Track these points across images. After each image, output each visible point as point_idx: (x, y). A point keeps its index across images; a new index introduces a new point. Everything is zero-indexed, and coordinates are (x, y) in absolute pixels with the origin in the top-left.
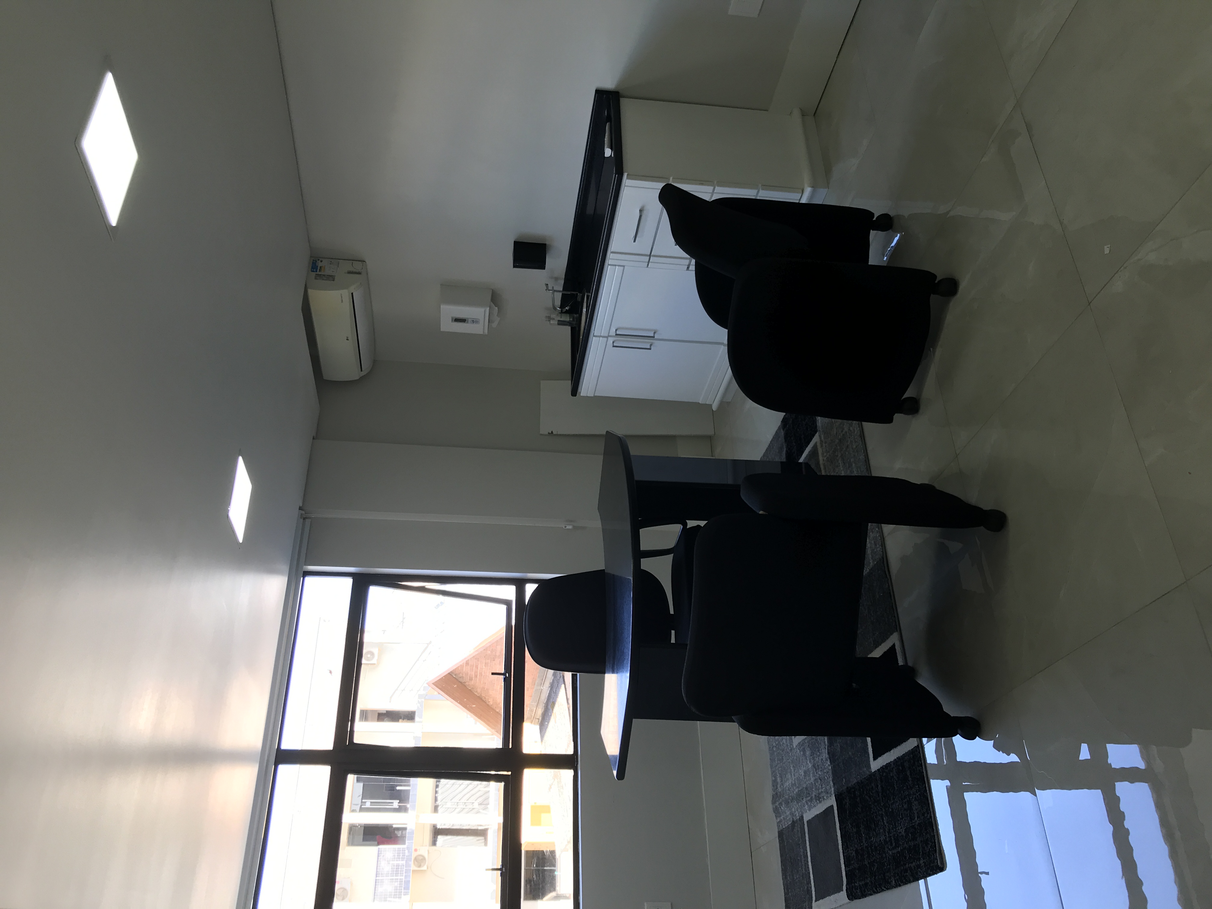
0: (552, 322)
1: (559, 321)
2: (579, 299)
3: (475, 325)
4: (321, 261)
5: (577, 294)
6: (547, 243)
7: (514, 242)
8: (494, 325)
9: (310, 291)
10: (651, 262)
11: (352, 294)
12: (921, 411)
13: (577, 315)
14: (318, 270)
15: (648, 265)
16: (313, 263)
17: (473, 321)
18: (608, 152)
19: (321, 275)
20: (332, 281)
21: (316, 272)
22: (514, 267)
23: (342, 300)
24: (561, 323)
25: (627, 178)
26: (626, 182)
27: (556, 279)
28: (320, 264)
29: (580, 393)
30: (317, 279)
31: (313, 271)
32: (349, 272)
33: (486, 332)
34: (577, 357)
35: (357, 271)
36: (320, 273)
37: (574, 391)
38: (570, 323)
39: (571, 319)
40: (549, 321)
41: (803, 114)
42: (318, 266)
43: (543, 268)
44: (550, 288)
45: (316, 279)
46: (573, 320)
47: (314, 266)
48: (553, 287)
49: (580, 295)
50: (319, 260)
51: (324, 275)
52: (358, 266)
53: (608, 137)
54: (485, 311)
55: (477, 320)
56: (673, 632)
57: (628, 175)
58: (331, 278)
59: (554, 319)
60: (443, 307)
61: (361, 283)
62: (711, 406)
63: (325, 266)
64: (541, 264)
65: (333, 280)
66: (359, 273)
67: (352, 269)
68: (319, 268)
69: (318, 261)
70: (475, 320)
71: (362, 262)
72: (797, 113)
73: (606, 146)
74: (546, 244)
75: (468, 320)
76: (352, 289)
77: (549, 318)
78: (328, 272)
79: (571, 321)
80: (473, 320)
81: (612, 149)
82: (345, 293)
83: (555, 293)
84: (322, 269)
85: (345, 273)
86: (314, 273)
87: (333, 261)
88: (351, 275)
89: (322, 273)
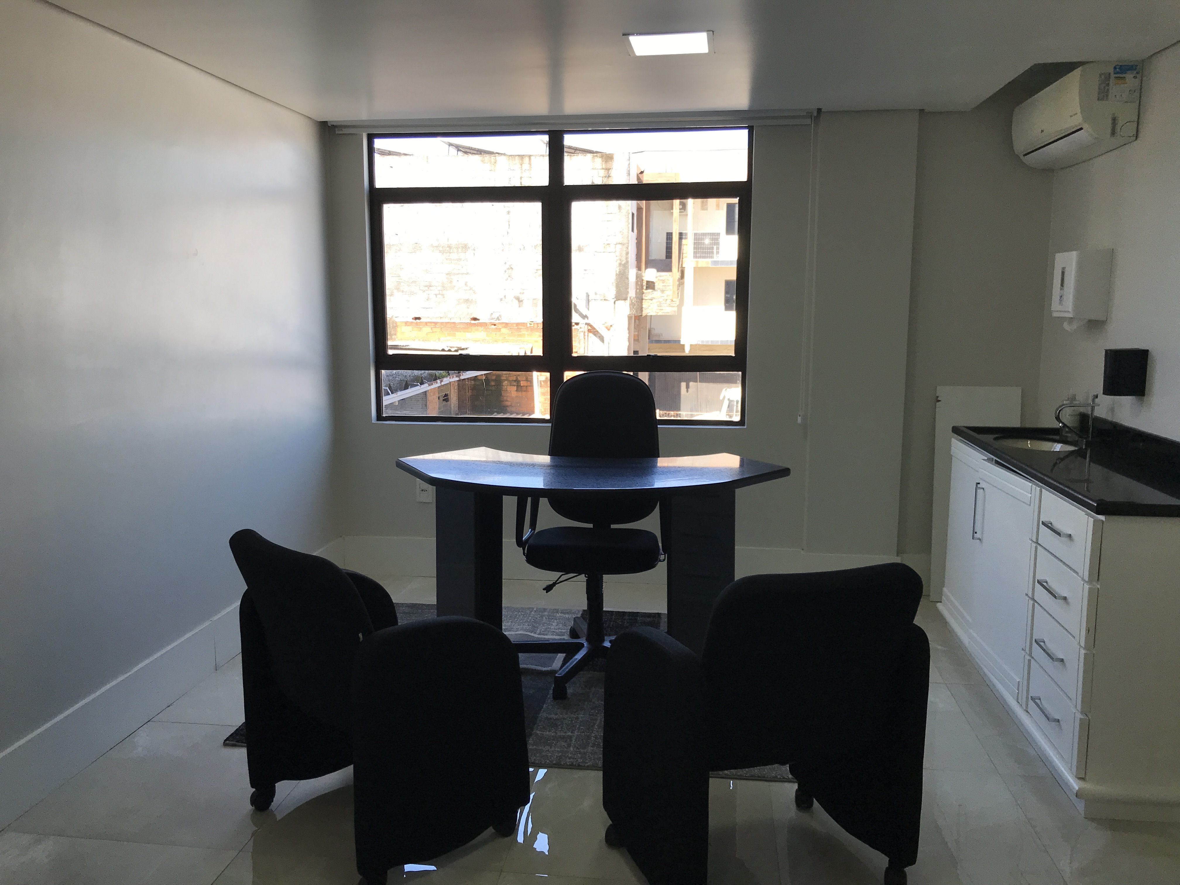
3: (1059, 299)
4: (1135, 77)
6: (1147, 397)
7: (1148, 351)
9: (1082, 70)
11: (1081, 129)
14: (1116, 75)
16: (1131, 66)
17: (1061, 296)
19: (1109, 80)
20: (1096, 98)
21: (1115, 74)
22: (1106, 351)
28: (1130, 76)
29: (957, 440)
31: (1115, 68)
32: (1114, 120)
33: (1055, 315)
35: (1119, 131)
36: (1112, 79)
37: (957, 431)
42: (1125, 73)
45: (1103, 75)
47: (1125, 68)
50: (1137, 73)
51: (1108, 85)
52: (1127, 131)
54: (1069, 312)
55: (1063, 302)
56: (591, 526)
58: (1103, 94)
60: (1076, 254)
63: (1126, 83)
65: (1098, 99)
66: (1113, 133)
67: (1120, 123)
68: (1121, 76)
69: (1135, 72)
70: (1062, 298)
71: (1135, 135)
74: (1145, 395)
75: (1063, 289)
76: (1088, 129)
78: (1115, 89)
80: (1063, 296)
82: (1077, 120)
84: (1121, 81)
85: (1113, 114)
86: (1112, 71)
87: (1137, 94)
88: (1110, 122)
89: (1112, 81)
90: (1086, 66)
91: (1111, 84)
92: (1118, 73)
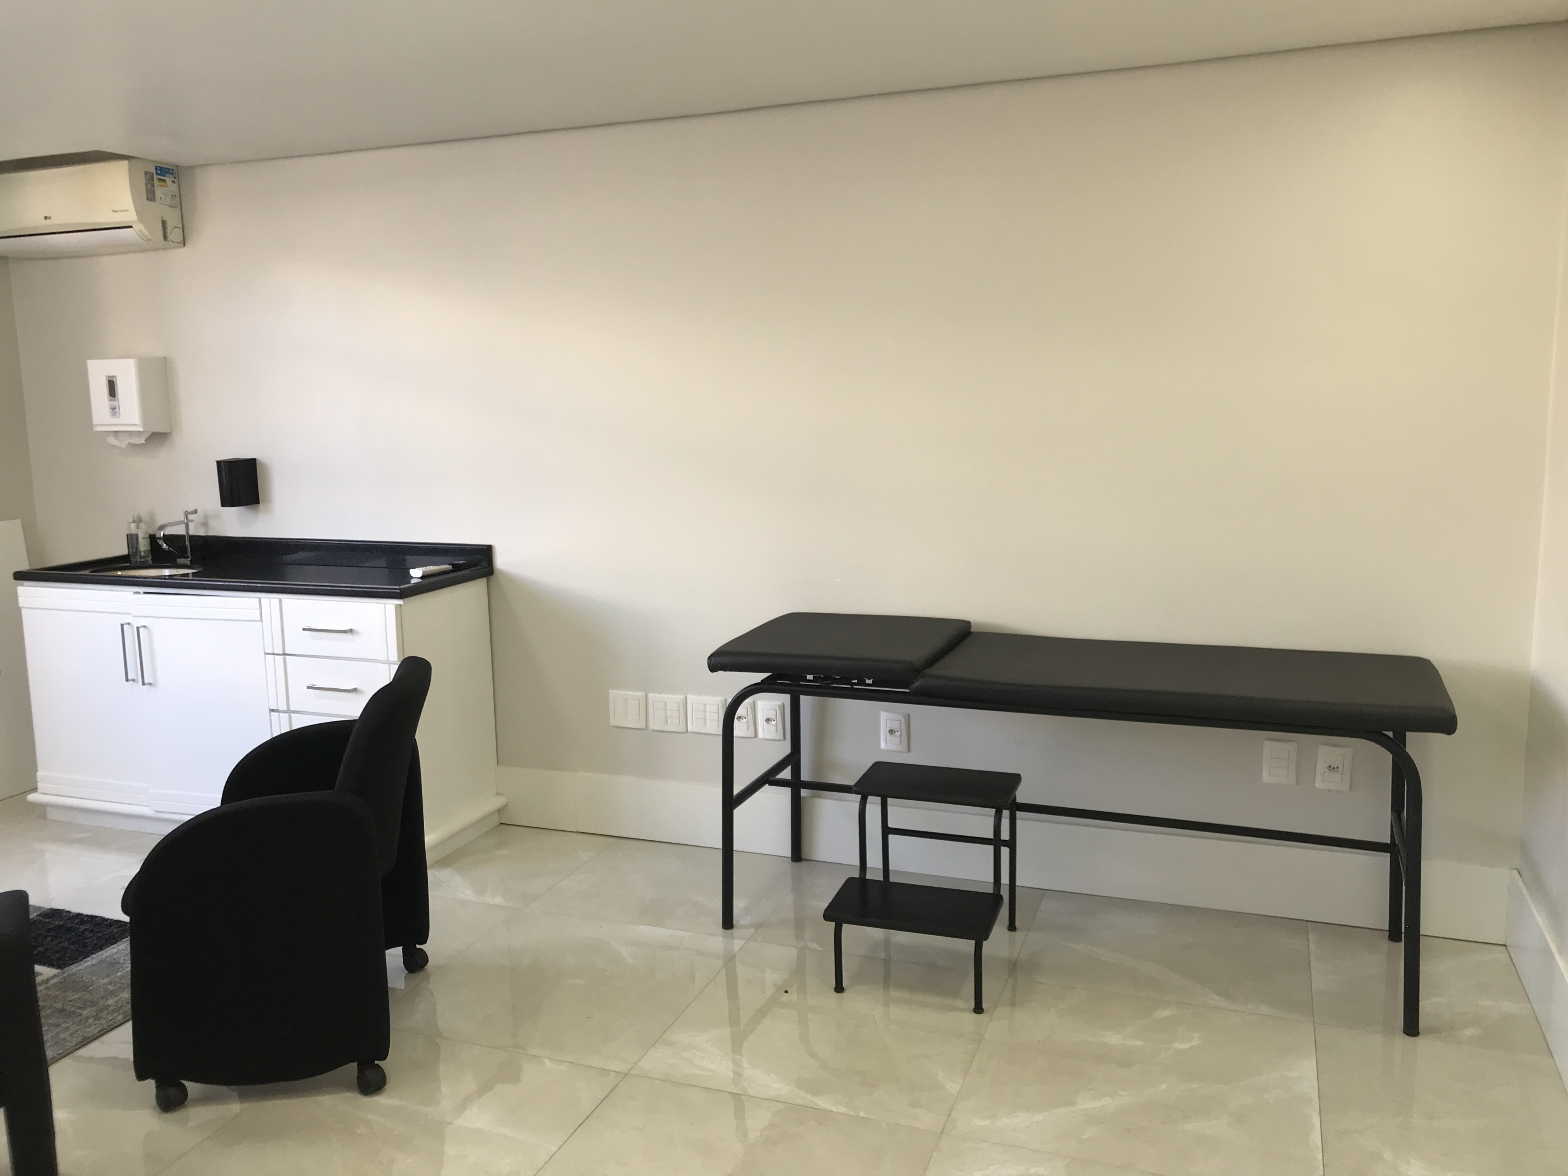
0: (133, 526)
1: (137, 535)
2: (180, 561)
3: (107, 411)
4: (173, 182)
5: (188, 557)
6: (261, 505)
7: (255, 460)
8: (111, 440)
9: (125, 163)
10: (274, 658)
11: (131, 227)
12: (169, 1116)
13: (151, 562)
14: (159, 177)
15: (268, 654)
16: (169, 169)
17: (115, 408)
18: (416, 573)
19: (153, 181)
20: (146, 198)
21: (156, 174)
22: (219, 463)
23: (116, 212)
24: (132, 539)
25: (396, 606)
26: (391, 605)
27: (205, 524)
28: (169, 179)
29: (22, 585)
30: (145, 175)
31: (156, 169)
32: (164, 223)
33: (99, 429)
34: (79, 571)
35: (168, 235)
36: (155, 179)
37: (20, 576)
38: (136, 553)
39: (143, 554)
40: (134, 522)
41: (500, 811)
42: (165, 176)
43: (224, 504)
44: (190, 517)
45: (146, 173)
46: (141, 557)
47: (164, 171)
48: (192, 521)
49: (187, 561)
50: (175, 178)
51: (153, 185)
52: (175, 235)
53: (433, 570)
54: (135, 425)
55: (118, 414)
57: (401, 605)
58: (151, 196)
59: (138, 528)
60: (131, 363)
61: (150, 240)
62: (35, 790)
63: (167, 187)
64: (227, 501)
66: (165, 237)
67: (169, 227)
68: (162, 178)
69: (172, 176)
70: (117, 410)
71: (183, 242)
72: (499, 802)
73: (424, 569)
74: (258, 503)
75: (115, 400)
76: (139, 227)
77: (138, 521)
78: (159, 192)
79: (140, 553)
80: (117, 408)
81: (421, 578)
82: (130, 216)
83: (183, 526)
84: (162, 183)
85: (162, 217)
86: (153, 170)
87: (177, 199)
88: (160, 225)
89: (156, 182)
90: (133, 161)
91: (155, 185)
92: (160, 175)
